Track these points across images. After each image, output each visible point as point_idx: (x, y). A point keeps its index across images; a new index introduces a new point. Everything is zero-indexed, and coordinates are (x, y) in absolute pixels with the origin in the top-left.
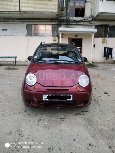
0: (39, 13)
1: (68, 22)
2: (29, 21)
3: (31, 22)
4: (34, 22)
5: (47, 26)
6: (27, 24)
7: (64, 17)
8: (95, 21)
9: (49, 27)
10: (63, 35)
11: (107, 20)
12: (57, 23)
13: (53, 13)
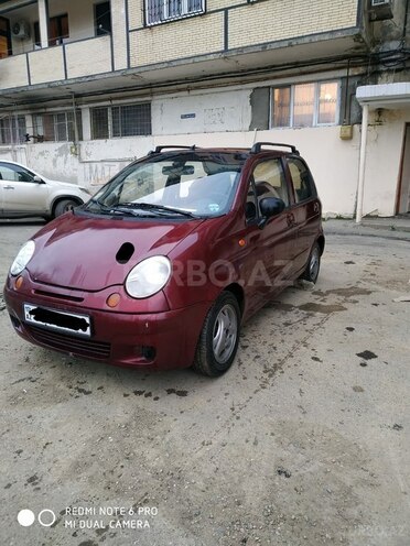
0: (286, 44)
2: (260, 76)
3: (267, 79)
4: (275, 78)
5: (324, 87)
6: (255, 89)
7: (392, 39)
9: (331, 91)
10: (384, 113)
12: (361, 70)
13: (339, 34)
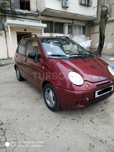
1: (15, 14)
7: (8, 7)
8: (42, 16)
11: (52, 17)
12: (1, 14)
